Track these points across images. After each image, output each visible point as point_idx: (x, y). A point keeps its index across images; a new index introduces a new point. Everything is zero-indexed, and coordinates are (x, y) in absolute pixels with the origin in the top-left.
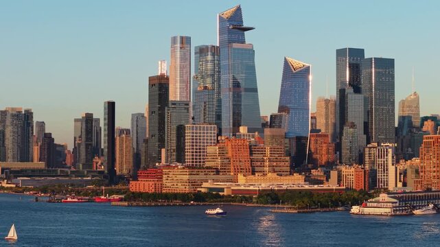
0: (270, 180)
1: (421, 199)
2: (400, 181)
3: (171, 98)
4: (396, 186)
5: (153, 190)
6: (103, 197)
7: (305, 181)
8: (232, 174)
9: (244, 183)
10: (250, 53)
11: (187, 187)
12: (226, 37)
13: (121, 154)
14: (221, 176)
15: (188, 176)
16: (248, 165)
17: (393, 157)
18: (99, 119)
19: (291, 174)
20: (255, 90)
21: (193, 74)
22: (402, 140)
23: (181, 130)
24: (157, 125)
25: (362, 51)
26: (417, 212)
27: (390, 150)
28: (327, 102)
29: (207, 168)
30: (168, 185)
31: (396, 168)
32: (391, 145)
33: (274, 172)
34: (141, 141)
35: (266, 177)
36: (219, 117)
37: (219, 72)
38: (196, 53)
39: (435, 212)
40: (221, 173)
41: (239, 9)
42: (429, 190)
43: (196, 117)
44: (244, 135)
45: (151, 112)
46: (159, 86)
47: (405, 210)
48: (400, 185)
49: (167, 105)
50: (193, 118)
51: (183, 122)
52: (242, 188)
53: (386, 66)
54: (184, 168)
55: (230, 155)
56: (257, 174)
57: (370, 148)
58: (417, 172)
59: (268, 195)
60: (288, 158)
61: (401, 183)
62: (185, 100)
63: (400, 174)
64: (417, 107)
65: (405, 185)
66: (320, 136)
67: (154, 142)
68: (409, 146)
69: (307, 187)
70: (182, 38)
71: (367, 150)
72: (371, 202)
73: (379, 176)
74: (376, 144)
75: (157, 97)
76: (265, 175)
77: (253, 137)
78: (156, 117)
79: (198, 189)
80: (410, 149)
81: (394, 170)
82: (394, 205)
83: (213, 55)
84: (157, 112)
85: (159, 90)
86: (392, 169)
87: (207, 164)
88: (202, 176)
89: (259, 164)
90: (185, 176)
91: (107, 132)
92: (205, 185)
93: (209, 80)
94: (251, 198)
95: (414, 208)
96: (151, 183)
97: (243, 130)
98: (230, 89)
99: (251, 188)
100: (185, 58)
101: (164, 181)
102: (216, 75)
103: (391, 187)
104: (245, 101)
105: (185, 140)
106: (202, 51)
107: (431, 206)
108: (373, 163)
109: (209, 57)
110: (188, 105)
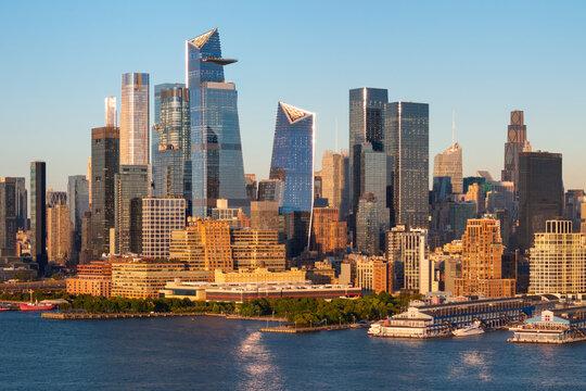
0: (259, 277)
1: (463, 313)
2: (436, 280)
3: (123, 161)
4: (430, 290)
5: (99, 292)
6: (30, 304)
7: (307, 278)
8: (207, 269)
9: (224, 282)
10: (231, 95)
11: (145, 288)
12: (198, 73)
13: (55, 231)
14: (191, 273)
15: (146, 273)
16: (228, 256)
17: (426, 247)
18: (24, 179)
19: (288, 269)
20: (238, 147)
21: (152, 123)
22: (439, 213)
23: (136, 205)
24: (103, 195)
25: (385, 92)
26: (458, 332)
27: (422, 238)
28: (336, 157)
29: (173, 261)
30: (119, 284)
31: (430, 261)
32: (423, 231)
33: (264, 265)
34: (82, 213)
35: (252, 274)
36: (188, 186)
37: (189, 124)
38: (156, 95)
39: (482, 331)
40: (191, 269)
41: (215, 35)
42: (474, 299)
43: (156, 183)
44: (223, 211)
45: (96, 178)
46: (107, 143)
47: (442, 329)
48: (435, 286)
49: (117, 171)
50: (153, 185)
51: (138, 195)
52: (220, 290)
53: (417, 113)
54: (140, 262)
55: (203, 243)
56: (240, 270)
57: (395, 233)
58: (459, 268)
59: (256, 303)
60: (283, 247)
61: (437, 283)
62: (142, 163)
63: (436, 270)
64: (460, 164)
65: (442, 287)
66: (327, 211)
67: (100, 218)
68: (448, 221)
69: (309, 288)
70: (136, 75)
71: (391, 235)
72: (396, 319)
73: (408, 272)
74: (403, 228)
75: (103, 157)
76: (251, 270)
77: (236, 214)
78: (102, 184)
79: (160, 291)
80: (449, 227)
81: (428, 264)
82: (428, 323)
83: (180, 100)
84: (103, 178)
85: (107, 148)
86: (424, 264)
87: (173, 255)
88: (165, 273)
89: (243, 254)
90: (142, 273)
91: (34, 205)
92: (169, 285)
93: (174, 135)
94: (233, 306)
95: (455, 326)
96: (95, 282)
97: (221, 204)
98: (203, 145)
99: (233, 290)
100: (141, 104)
101: (114, 280)
102: (184, 129)
103: (424, 290)
104: (224, 163)
105: (141, 219)
106: (164, 94)
107: (477, 323)
108: (399, 253)
109: (175, 104)
110: (145, 170)
